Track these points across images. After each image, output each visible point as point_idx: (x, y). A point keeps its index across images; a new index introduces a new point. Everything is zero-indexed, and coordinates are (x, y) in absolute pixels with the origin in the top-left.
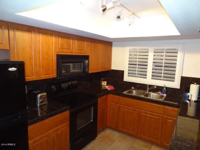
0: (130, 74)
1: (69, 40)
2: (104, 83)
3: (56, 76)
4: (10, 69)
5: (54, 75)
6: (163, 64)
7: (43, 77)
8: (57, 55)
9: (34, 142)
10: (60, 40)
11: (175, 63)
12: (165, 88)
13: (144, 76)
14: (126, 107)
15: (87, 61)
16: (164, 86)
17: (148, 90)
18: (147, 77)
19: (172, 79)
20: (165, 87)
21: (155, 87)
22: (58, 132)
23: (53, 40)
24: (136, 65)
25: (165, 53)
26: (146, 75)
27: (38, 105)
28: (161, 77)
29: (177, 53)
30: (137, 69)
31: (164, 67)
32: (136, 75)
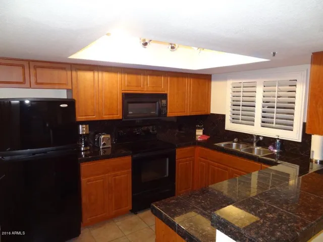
0: (235, 120)
1: (139, 77)
2: (199, 133)
3: (121, 118)
4: (61, 106)
5: (119, 116)
6: (276, 104)
7: (106, 117)
8: (122, 93)
9: (89, 181)
10: (126, 77)
11: (293, 101)
12: (278, 141)
13: (251, 122)
14: (216, 164)
15: (164, 102)
16: (277, 137)
17: (255, 144)
18: (255, 123)
19: (289, 127)
20: (278, 139)
21: (261, 138)
22: (117, 177)
23: (118, 77)
24: (240, 106)
25: (278, 86)
26: (254, 121)
27: (101, 147)
28: (273, 123)
29: (295, 86)
30: (240, 112)
31: (277, 108)
32: (240, 121)
